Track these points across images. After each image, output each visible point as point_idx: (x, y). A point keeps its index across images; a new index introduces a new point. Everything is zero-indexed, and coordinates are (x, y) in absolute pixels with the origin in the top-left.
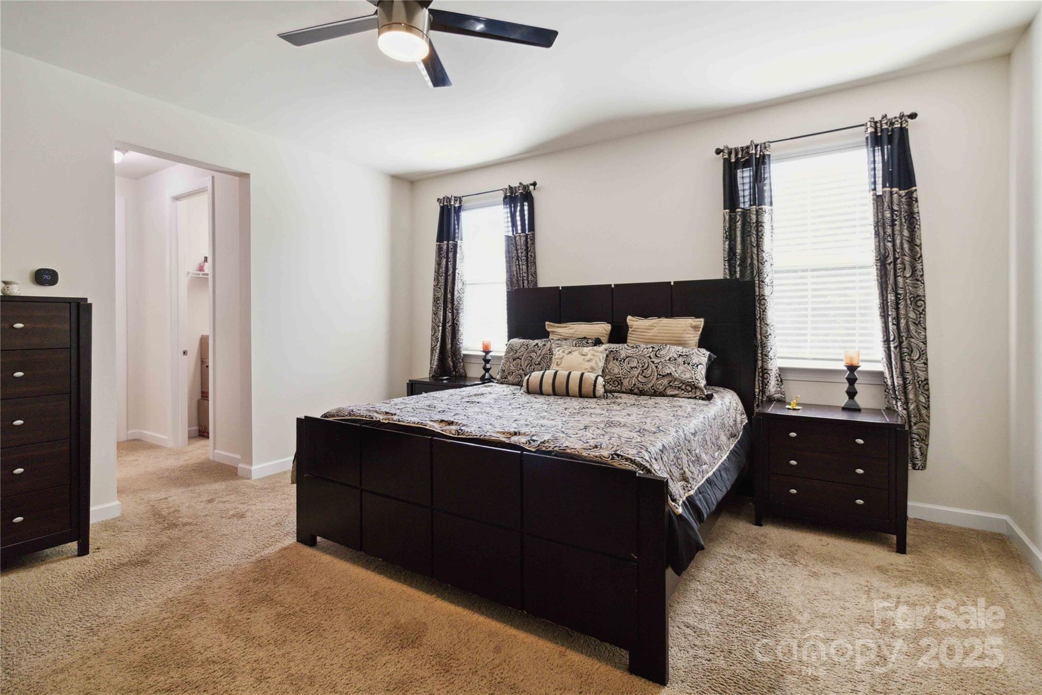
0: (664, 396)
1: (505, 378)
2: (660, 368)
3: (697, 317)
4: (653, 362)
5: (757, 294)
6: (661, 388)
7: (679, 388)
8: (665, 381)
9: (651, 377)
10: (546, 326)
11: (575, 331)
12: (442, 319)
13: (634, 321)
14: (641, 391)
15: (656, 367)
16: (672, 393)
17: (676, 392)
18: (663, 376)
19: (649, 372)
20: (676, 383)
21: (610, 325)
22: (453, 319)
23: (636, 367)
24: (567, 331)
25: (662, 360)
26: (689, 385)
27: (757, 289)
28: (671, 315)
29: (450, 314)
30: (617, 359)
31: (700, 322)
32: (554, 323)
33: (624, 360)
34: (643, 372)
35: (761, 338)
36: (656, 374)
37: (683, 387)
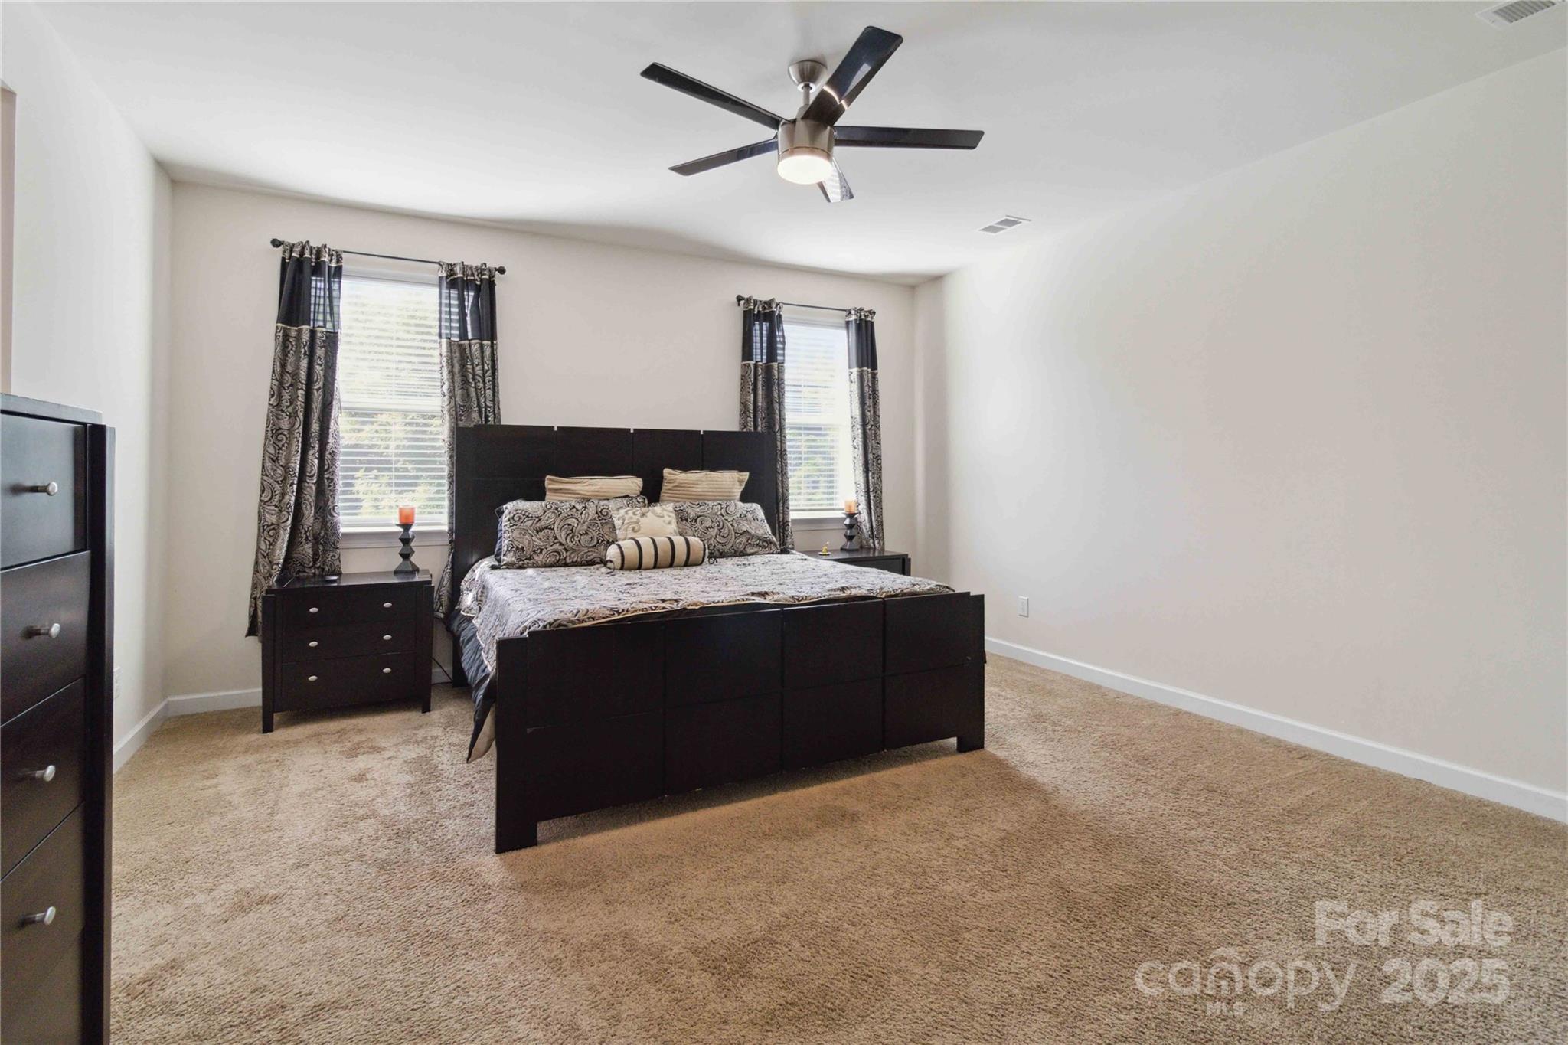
0: (744, 555)
1: (529, 559)
2: (736, 525)
3: (741, 471)
4: (727, 520)
5: (779, 448)
6: (741, 546)
7: (757, 545)
8: (744, 540)
9: (730, 537)
10: (546, 481)
11: (601, 488)
12: (297, 470)
13: (675, 474)
14: (721, 553)
15: (731, 525)
16: (752, 551)
17: (755, 550)
18: (741, 534)
19: (726, 531)
20: (753, 540)
21: (640, 480)
22: (321, 470)
23: (712, 527)
24: (587, 488)
25: (735, 517)
26: (765, 541)
27: (779, 444)
28: (714, 467)
29: (316, 461)
30: (686, 520)
31: (746, 476)
32: (560, 477)
33: (696, 520)
34: (720, 532)
35: (783, 491)
36: (733, 533)
37: (761, 543)
